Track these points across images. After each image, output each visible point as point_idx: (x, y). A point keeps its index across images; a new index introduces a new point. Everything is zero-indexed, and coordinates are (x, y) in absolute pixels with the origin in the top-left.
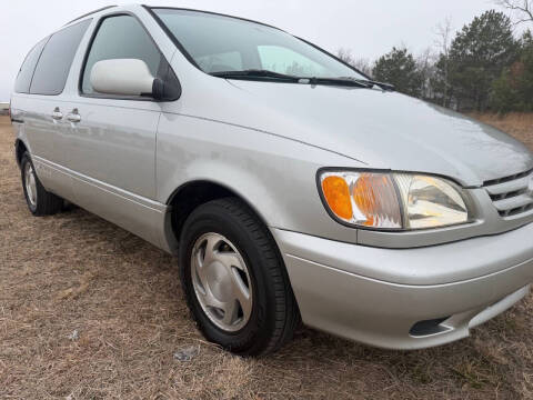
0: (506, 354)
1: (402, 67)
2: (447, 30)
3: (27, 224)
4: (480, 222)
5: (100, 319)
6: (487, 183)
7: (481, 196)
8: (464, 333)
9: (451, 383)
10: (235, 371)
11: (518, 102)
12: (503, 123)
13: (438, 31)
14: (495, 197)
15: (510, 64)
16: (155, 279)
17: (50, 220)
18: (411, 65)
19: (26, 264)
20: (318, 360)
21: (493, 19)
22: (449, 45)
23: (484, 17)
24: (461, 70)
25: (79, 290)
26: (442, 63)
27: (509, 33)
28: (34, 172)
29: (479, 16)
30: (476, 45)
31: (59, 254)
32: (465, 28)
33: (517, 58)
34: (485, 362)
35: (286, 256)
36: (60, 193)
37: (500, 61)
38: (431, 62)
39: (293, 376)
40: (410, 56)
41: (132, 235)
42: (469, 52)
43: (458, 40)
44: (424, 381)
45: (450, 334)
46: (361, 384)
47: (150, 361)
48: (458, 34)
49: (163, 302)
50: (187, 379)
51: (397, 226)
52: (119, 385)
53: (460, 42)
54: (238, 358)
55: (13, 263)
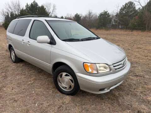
0: (119, 94)
1: (106, 16)
2: (118, 7)
3: (13, 66)
4: (112, 71)
5: (38, 88)
6: (113, 64)
7: (112, 67)
8: (109, 91)
9: (107, 99)
10: (68, 98)
11: (136, 27)
12: (132, 33)
13: (116, 7)
14: (114, 66)
15: (135, 16)
16: (48, 79)
17: (19, 64)
18: (109, 15)
19: (17, 76)
20: (83, 96)
21: (131, 3)
22: (119, 10)
23: (128, 3)
24: (122, 17)
25: (32, 82)
26: (117, 15)
27: (135, 7)
28: (14, 53)
29: (127, 3)
30: (126, 11)
31: (24, 74)
32: (123, 6)
33: (137, 15)
34: (114, 95)
35: (78, 78)
36: (20, 58)
37: (132, 15)
38: (114, 14)
39: (78, 99)
40: (109, 13)
41: (40, 69)
42: (124, 12)
43: (121, 9)
44: (103, 99)
45: (106, 91)
46: (91, 100)
47: (50, 97)
48: (121, 7)
49: (51, 85)
50: (59, 100)
51: (97, 73)
52: (46, 101)
53: (122, 10)
54: (68, 96)
55: (14, 76)
